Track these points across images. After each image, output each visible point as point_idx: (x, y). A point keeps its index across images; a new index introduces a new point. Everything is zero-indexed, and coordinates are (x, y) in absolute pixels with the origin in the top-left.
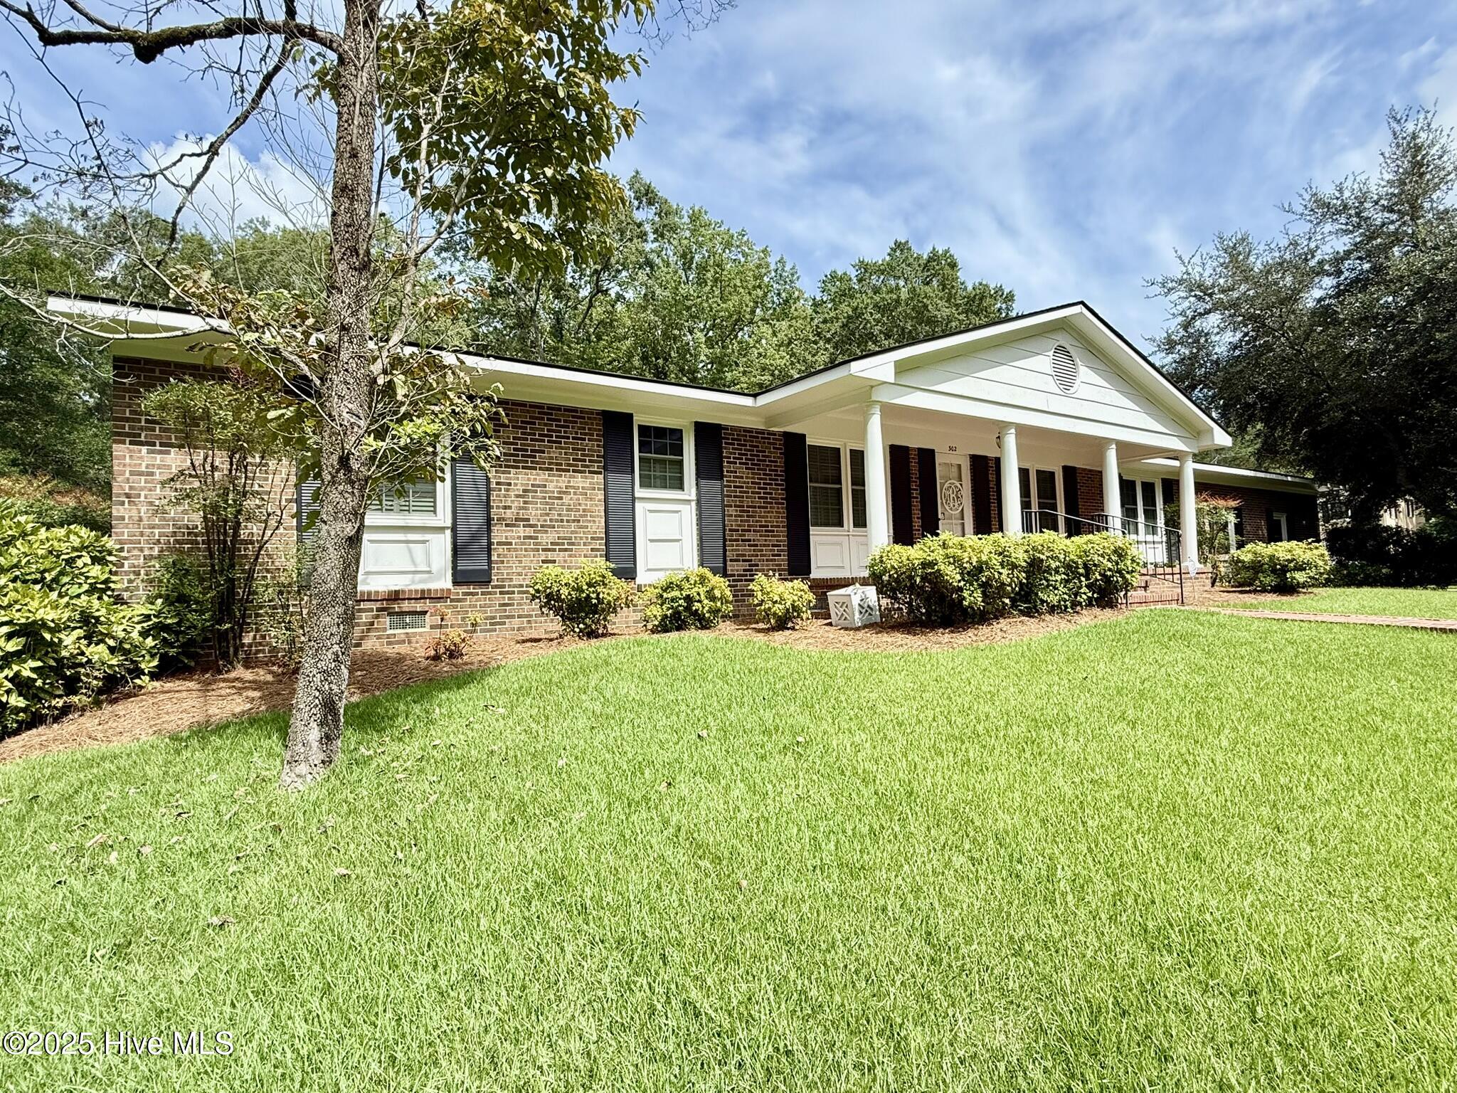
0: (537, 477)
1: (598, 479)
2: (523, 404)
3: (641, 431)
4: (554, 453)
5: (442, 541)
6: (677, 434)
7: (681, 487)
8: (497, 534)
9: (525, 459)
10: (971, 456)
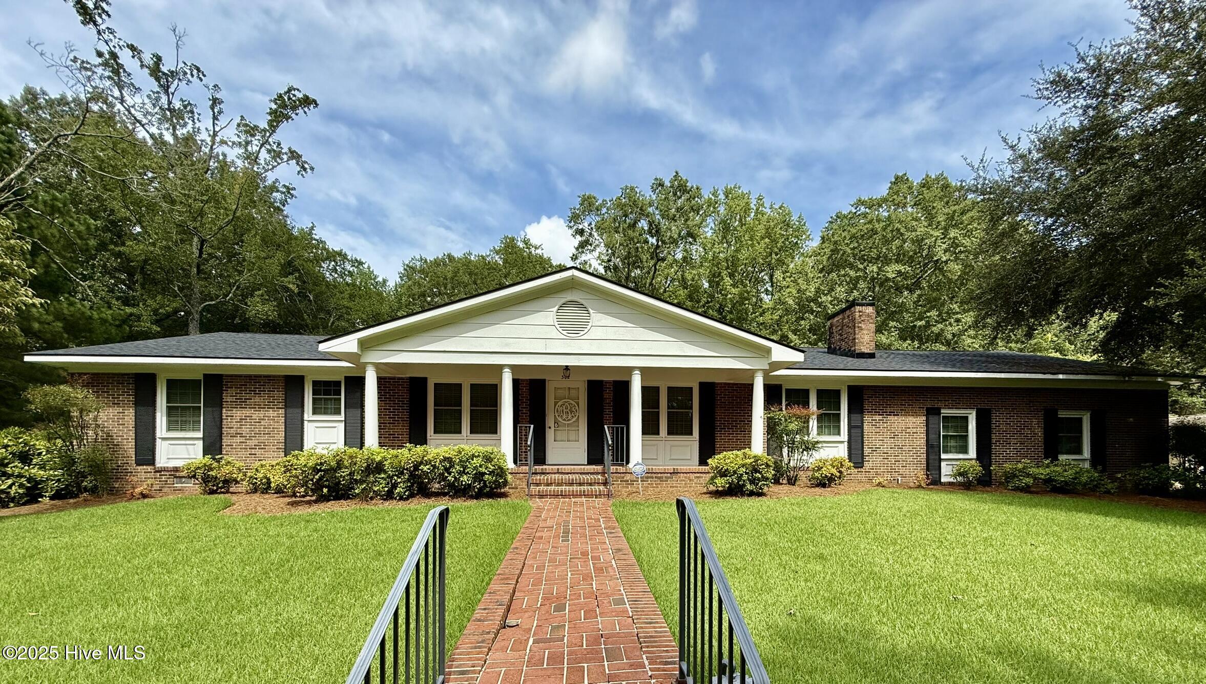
0: (248, 412)
1: (282, 411)
2: (240, 376)
3: (315, 383)
4: (257, 399)
5: (200, 444)
6: (338, 384)
7: (339, 413)
8: (226, 441)
9: (241, 403)
10: (589, 381)
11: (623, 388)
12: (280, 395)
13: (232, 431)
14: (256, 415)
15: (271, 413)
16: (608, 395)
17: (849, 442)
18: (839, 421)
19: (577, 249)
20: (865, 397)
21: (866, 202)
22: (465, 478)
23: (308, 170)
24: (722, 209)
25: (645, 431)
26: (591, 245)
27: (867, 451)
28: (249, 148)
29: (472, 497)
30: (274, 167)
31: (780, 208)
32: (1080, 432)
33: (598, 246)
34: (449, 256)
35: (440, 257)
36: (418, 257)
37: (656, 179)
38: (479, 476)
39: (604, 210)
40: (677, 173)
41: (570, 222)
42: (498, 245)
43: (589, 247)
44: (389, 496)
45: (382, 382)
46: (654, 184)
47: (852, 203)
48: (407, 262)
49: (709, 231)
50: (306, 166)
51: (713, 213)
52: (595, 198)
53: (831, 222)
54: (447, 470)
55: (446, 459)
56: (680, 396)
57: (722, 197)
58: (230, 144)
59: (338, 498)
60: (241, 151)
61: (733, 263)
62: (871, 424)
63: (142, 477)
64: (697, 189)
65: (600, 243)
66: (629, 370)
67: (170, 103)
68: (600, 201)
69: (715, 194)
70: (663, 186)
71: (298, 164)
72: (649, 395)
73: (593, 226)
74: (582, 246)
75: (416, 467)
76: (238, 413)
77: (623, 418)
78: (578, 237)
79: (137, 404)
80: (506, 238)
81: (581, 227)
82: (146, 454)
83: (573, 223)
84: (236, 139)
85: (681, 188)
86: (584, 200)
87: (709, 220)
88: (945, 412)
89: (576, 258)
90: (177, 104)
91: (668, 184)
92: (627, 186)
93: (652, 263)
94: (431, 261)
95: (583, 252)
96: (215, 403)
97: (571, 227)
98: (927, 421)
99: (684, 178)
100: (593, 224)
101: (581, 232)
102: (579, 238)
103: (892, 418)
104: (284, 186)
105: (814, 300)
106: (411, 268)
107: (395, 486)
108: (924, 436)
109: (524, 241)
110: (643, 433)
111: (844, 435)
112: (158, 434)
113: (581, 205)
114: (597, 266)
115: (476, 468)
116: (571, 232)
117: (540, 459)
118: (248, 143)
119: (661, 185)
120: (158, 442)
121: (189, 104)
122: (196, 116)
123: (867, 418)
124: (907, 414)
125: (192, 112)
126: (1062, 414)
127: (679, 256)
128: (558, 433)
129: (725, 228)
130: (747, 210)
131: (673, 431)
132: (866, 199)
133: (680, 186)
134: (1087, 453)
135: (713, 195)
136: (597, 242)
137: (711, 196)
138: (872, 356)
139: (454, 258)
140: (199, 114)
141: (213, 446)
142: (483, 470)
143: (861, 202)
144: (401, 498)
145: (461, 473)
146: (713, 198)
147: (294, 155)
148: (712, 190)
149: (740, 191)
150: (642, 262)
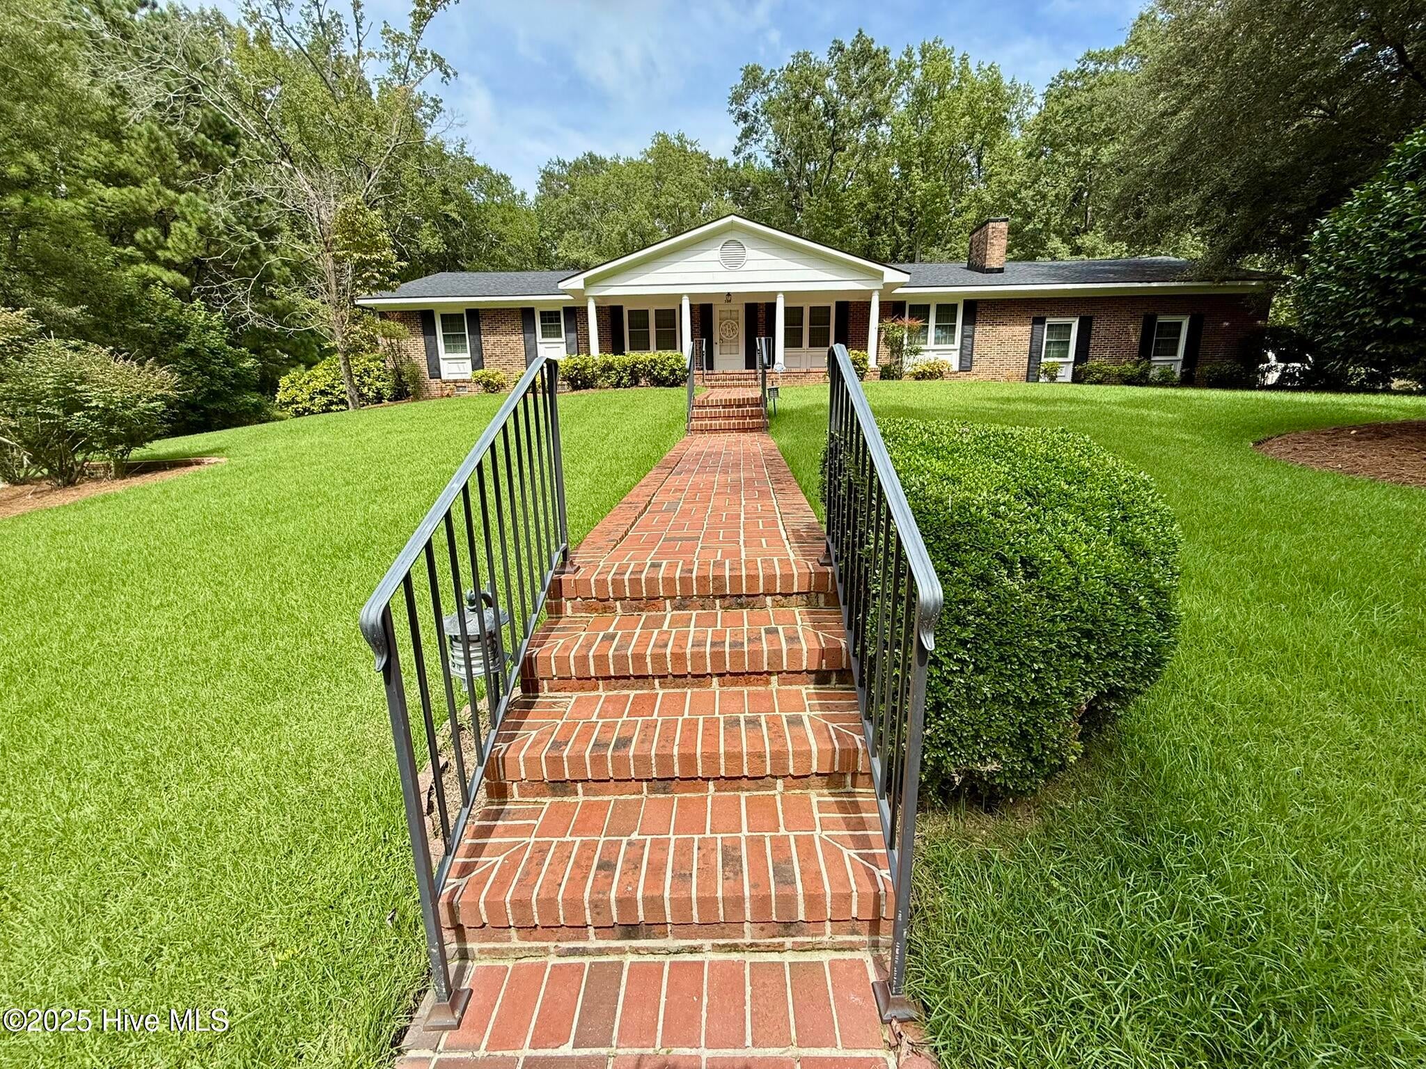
0: (498, 337)
1: (521, 336)
2: (490, 310)
3: (542, 314)
4: (504, 327)
5: (469, 362)
6: (558, 313)
7: (561, 336)
8: (485, 361)
9: (493, 331)
10: (747, 305)
11: (772, 307)
12: (519, 323)
13: (489, 352)
14: (504, 339)
15: (514, 338)
16: (761, 315)
17: (961, 349)
18: (954, 332)
19: (740, 139)
20: (979, 309)
21: (1096, 55)
22: (664, 372)
23: (452, 76)
24: (917, 74)
25: (788, 344)
26: (756, 133)
27: (975, 356)
28: (397, 60)
29: (668, 386)
30: (421, 79)
31: (989, 69)
32: (1178, 334)
33: (764, 132)
34: (590, 155)
35: (580, 158)
36: (555, 160)
37: (835, 41)
38: (673, 372)
39: (772, 85)
40: (860, 32)
41: (731, 105)
42: (649, 146)
43: (755, 136)
44: (618, 385)
45: (599, 310)
46: (832, 48)
47: (1079, 58)
48: (543, 168)
49: (901, 102)
50: (449, 71)
51: (905, 79)
52: (760, 69)
53: (1052, 86)
54: (653, 367)
55: (652, 360)
56: (819, 315)
57: (917, 57)
58: (377, 56)
59: (586, 388)
60: (390, 64)
61: (927, 148)
62: (981, 332)
63: (434, 385)
64: (885, 51)
65: (768, 128)
66: (775, 294)
67: (320, 17)
68: (767, 73)
69: (909, 54)
70: (842, 50)
71: (441, 70)
72: (793, 315)
73: (759, 107)
74: (747, 134)
75: (634, 366)
76: (492, 339)
77: (771, 332)
78: (741, 123)
79: (425, 334)
80: (658, 135)
81: (744, 109)
82: (435, 372)
83: (734, 106)
84: (384, 51)
85: (865, 54)
86: (747, 73)
87: (902, 89)
88: (1050, 320)
89: (740, 152)
90: (326, 17)
91: (848, 47)
92: (799, 53)
93: (829, 152)
94: (570, 164)
95: (747, 144)
96: (476, 331)
97: (732, 112)
98: (1032, 329)
99: (869, 38)
100: (759, 104)
101: (744, 116)
102: (742, 125)
103: (1001, 328)
104: (432, 99)
105: (1013, 195)
106: (549, 173)
107: (622, 378)
108: (1028, 343)
109: (678, 138)
110: (786, 346)
111: (957, 345)
112: (441, 356)
113: (744, 80)
114: (764, 159)
115: (671, 366)
116: (733, 117)
117: (710, 366)
118: (396, 55)
119: (841, 49)
120: (441, 361)
121: (337, 14)
122: (344, 28)
123: (978, 329)
124: (1015, 323)
125: (340, 24)
126: (1162, 319)
127: (863, 139)
128: (723, 348)
129: (921, 98)
130: (947, 75)
131: (812, 344)
132: (1097, 51)
133: (862, 51)
134: (1181, 354)
135: (906, 55)
136: (763, 128)
137: (903, 57)
138: (1001, 270)
139: (596, 158)
140: (347, 26)
141: (478, 364)
142: (675, 367)
143: (1090, 56)
144: (625, 387)
145: (662, 369)
146: (906, 60)
147: (438, 61)
148: (905, 49)
149: (941, 47)
150: (816, 153)
